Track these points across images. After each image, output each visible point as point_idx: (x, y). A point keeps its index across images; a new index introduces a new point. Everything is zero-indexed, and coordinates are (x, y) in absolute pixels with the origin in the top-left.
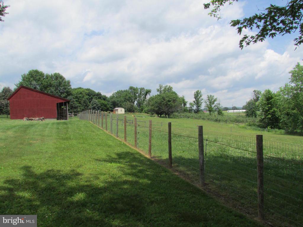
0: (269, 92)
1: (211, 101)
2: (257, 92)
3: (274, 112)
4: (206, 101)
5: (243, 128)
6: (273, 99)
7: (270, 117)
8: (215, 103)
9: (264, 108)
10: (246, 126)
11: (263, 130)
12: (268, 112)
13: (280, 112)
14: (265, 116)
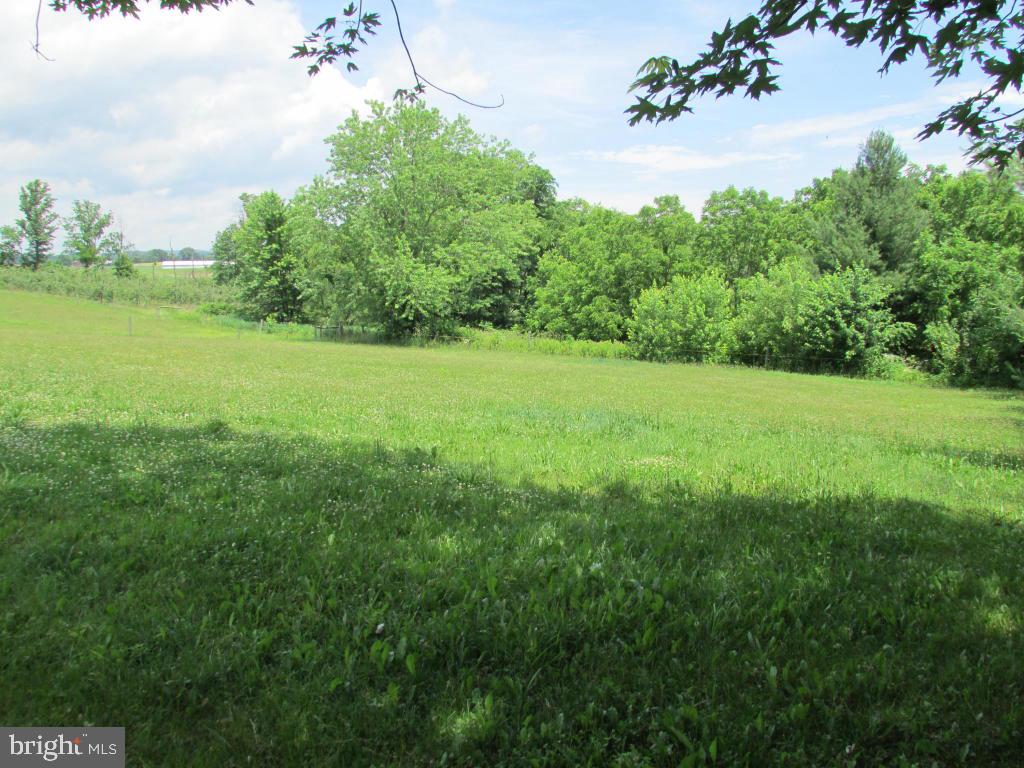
0: (273, 199)
1: (91, 223)
2: (251, 200)
3: (289, 268)
4: (68, 225)
5: (190, 320)
6: (286, 226)
7: (277, 283)
8: (107, 231)
9: (258, 255)
10: (197, 315)
11: (253, 328)
12: (271, 269)
13: (306, 267)
14: (261, 280)
